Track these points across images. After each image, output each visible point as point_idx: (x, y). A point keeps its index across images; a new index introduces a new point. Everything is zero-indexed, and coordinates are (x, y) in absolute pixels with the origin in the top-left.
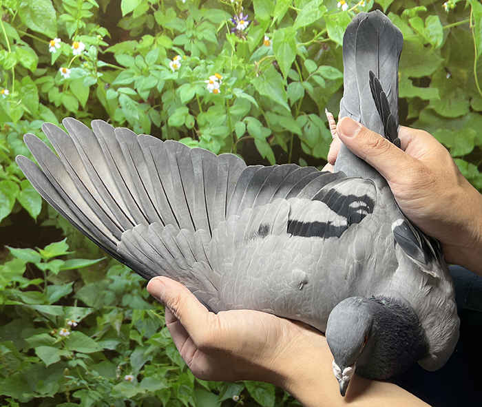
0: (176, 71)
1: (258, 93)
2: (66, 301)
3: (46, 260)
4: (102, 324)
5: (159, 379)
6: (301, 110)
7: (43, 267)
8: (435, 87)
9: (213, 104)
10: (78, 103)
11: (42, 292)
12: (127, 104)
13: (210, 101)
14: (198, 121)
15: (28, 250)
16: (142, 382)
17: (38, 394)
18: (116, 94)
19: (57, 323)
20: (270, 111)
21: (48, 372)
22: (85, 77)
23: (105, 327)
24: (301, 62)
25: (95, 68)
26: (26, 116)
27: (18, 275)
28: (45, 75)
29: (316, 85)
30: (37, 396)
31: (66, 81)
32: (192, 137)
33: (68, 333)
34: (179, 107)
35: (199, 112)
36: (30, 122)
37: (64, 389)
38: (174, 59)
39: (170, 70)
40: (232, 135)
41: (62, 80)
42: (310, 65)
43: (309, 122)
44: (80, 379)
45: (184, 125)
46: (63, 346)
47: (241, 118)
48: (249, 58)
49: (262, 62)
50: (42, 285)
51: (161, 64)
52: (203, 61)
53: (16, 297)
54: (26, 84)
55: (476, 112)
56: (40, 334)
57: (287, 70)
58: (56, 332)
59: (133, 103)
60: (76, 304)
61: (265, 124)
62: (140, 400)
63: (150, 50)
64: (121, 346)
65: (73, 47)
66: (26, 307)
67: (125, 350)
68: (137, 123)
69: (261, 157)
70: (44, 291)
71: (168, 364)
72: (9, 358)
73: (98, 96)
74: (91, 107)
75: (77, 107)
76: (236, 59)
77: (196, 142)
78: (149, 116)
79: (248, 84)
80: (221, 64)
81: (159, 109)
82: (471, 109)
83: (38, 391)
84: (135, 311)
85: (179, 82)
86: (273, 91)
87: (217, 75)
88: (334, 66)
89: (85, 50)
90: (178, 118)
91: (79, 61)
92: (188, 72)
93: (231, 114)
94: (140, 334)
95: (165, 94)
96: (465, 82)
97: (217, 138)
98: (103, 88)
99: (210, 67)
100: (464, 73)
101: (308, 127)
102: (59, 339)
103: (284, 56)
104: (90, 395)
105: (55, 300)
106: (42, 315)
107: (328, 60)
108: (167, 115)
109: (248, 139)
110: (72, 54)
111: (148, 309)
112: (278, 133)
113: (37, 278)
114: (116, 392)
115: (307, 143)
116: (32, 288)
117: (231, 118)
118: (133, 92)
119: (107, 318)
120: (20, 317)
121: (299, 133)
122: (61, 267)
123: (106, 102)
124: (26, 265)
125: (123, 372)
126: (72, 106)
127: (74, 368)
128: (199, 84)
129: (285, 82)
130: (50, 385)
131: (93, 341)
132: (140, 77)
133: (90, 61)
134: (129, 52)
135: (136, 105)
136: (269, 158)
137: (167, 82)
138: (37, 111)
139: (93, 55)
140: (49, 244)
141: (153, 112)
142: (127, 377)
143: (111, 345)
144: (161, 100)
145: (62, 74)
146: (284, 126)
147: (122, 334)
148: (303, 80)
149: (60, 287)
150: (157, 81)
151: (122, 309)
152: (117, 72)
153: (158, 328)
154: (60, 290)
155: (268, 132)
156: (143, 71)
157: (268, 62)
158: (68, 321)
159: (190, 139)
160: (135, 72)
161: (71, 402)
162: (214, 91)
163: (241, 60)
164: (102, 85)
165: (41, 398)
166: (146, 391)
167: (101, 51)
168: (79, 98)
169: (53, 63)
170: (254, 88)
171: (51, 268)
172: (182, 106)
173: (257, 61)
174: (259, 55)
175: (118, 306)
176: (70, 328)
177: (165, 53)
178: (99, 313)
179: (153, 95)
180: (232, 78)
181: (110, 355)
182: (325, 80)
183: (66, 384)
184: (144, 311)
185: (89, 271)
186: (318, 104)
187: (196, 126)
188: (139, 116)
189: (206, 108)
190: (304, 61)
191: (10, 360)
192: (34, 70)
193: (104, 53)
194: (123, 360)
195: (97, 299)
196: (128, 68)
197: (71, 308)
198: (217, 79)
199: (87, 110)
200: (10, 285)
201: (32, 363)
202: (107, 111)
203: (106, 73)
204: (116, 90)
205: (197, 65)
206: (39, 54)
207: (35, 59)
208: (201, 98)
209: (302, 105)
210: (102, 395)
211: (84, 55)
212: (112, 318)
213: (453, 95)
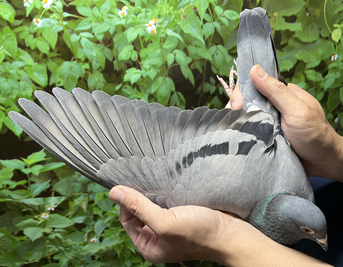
0: (123, 18)
1: (183, 32)
2: (46, 194)
3: (28, 166)
4: (73, 206)
5: (115, 238)
6: (212, 42)
7: (26, 171)
8: (299, 22)
9: (151, 42)
10: (49, 46)
11: (27, 190)
12: (87, 45)
13: (149, 39)
14: (141, 55)
15: (14, 160)
16: (102, 242)
17: (27, 261)
18: (78, 37)
19: (39, 210)
20: (191, 44)
21: (33, 245)
22: (54, 25)
23: (76, 207)
24: (213, 8)
25: (62, 18)
26: (8, 58)
27: (8, 179)
28: (22, 25)
29: (222, 24)
30: (26, 263)
31: (38, 29)
32: (136, 67)
33: (48, 216)
34: (126, 45)
35: (141, 48)
36: (11, 63)
37: (47, 255)
38: (122, 9)
39: (119, 17)
40: (165, 64)
41: (36, 28)
42: (218, 10)
43: (218, 51)
44: (59, 246)
45: (130, 58)
46: (45, 226)
47: (171, 51)
48: (177, 6)
49: (186, 9)
50: (27, 184)
51: (112, 13)
52: (144, 9)
53: (7, 196)
54: (6, 33)
55: (323, 38)
56: (27, 219)
57: (203, 15)
58: (39, 217)
59: (91, 44)
60: (53, 195)
61: (187, 54)
62: (101, 254)
63: (103, 3)
64: (87, 220)
65: (43, 2)
66: (15, 202)
67: (90, 222)
68: (94, 59)
69: (184, 78)
70: (29, 188)
71: (121, 227)
72: (4, 239)
73: (65, 39)
74: (59, 48)
75: (48, 49)
76: (168, 7)
77: (139, 71)
78: (104, 53)
79: (176, 25)
80: (157, 11)
81: (111, 48)
82: (321, 36)
83: (27, 259)
84: (97, 194)
85: (126, 27)
86: (193, 30)
87: (154, 19)
88: (234, 10)
89: (53, 4)
90: (125, 53)
91: (49, 13)
92: (133, 19)
93: (164, 48)
94: (100, 209)
95: (115, 36)
96: (318, 18)
97: (154, 66)
98: (68, 33)
99: (149, 14)
100: (318, 11)
101: (217, 54)
102: (42, 221)
103: (201, 4)
104: (66, 256)
105: (38, 194)
106: (27, 206)
107: (231, 6)
108: (118, 52)
109: (176, 66)
110: (43, 8)
111: (106, 192)
112: (196, 60)
113: (22, 180)
114: (85, 251)
115: (215, 66)
116: (19, 188)
117: (164, 51)
118: (92, 36)
119: (77, 202)
120: (10, 210)
121: (211, 59)
122: (41, 170)
123: (71, 44)
124: (14, 171)
125: (89, 237)
126: (44, 49)
127: (54, 239)
128: (141, 27)
129: (201, 23)
130: (36, 254)
131: (67, 219)
132: (97, 24)
133: (57, 12)
134: (87, 5)
135: (94, 45)
136: (190, 78)
137: (117, 27)
138: (16, 54)
139: (60, 8)
140: (30, 154)
141: (107, 50)
142: (92, 240)
143: (80, 220)
144: (113, 41)
145: (35, 24)
146: (200, 55)
147: (88, 211)
148: (214, 21)
149: (41, 184)
150: (109, 27)
151: (87, 194)
152: (78, 20)
153: (113, 204)
154: (40, 187)
155: (189, 60)
156: (99, 19)
157: (190, 8)
158: (48, 207)
159: (134, 68)
160: (93, 20)
161: (52, 262)
162: (152, 31)
163: (172, 8)
164: (67, 31)
165: (30, 264)
166: (106, 247)
167: (66, 4)
168: (50, 42)
169: (27, 15)
170: (181, 28)
171: (33, 172)
172: (128, 44)
173: (183, 8)
174: (185, 3)
175: (84, 192)
176: (49, 212)
177: (115, 4)
178: (71, 199)
179: (107, 37)
180: (165, 22)
181: (80, 227)
182: (229, 20)
183: (48, 251)
184: (103, 194)
185: (62, 171)
186: (223, 38)
187: (139, 58)
188: (96, 54)
189: (146, 45)
190: (214, 7)
191: (4, 241)
192: (12, 21)
193: (68, 6)
194: (89, 228)
195: (69, 189)
196: (87, 17)
197: (50, 198)
198: (154, 23)
199: (56, 51)
200: (2, 187)
201: (22, 241)
202: (72, 51)
203: (71, 22)
204: (78, 35)
205: (139, 13)
206: (15, 8)
207: (12, 12)
208: (143, 38)
209: (213, 39)
210: (75, 254)
211: (53, 8)
212: (81, 201)
213: (310, 27)
